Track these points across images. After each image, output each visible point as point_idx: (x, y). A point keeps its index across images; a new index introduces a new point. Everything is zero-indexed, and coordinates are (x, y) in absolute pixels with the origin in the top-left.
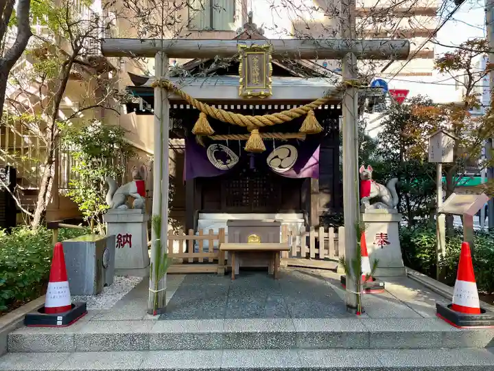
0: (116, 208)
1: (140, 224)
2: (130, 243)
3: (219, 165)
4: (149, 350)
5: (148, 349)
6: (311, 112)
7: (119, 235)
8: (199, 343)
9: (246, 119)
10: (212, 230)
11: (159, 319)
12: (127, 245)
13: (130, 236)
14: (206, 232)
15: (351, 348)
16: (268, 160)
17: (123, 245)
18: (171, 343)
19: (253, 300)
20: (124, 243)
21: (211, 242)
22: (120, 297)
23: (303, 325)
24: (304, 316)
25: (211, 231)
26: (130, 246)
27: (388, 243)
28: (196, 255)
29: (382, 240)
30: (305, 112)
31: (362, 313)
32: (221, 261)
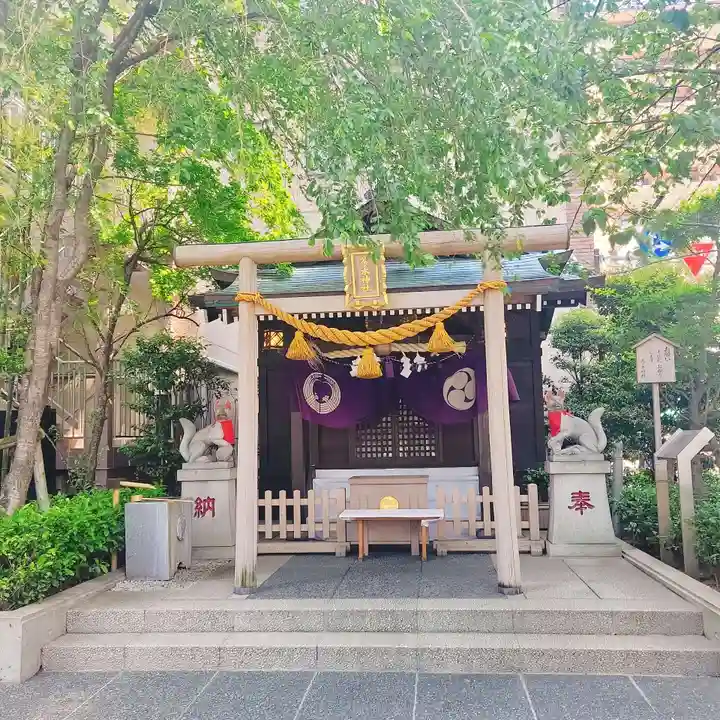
0: (194, 461)
1: (226, 483)
2: (213, 509)
5: (233, 630)
6: (440, 325)
7: (198, 499)
9: (354, 337)
11: (247, 598)
12: (209, 513)
13: (213, 500)
17: (203, 514)
20: (206, 510)
26: (213, 515)
27: (591, 506)
28: (304, 528)
29: (582, 501)
30: (432, 325)
31: (517, 593)
32: (341, 536)
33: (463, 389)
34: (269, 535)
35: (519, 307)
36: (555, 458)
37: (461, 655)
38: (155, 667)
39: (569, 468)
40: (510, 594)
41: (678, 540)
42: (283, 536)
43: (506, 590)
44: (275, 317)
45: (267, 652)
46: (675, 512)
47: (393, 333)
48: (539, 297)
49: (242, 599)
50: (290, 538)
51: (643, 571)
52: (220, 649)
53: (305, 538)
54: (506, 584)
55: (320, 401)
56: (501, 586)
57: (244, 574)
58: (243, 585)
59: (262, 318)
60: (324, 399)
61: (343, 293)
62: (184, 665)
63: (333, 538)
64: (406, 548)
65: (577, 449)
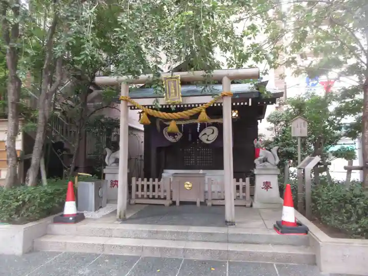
0: (110, 165)
3: (171, 139)
6: (204, 110)
7: (112, 180)
12: (116, 186)
13: (117, 181)
16: (200, 136)
17: (113, 186)
22: (109, 212)
26: (117, 188)
27: (271, 188)
28: (154, 194)
29: (267, 185)
30: (200, 110)
31: (232, 225)
32: (168, 197)
34: (140, 196)
35: (242, 104)
36: (257, 167)
37: (202, 252)
38: (77, 251)
39: (263, 172)
40: (230, 225)
41: (305, 204)
42: (145, 196)
43: (228, 224)
45: (121, 247)
46: (304, 190)
47: (184, 114)
48: (250, 100)
49: (118, 224)
50: (148, 197)
52: (103, 245)
53: (154, 198)
54: (228, 220)
56: (226, 222)
57: (120, 213)
58: (120, 217)
61: (164, 97)
62: (88, 251)
63: (165, 198)
64: (195, 203)
65: (267, 164)
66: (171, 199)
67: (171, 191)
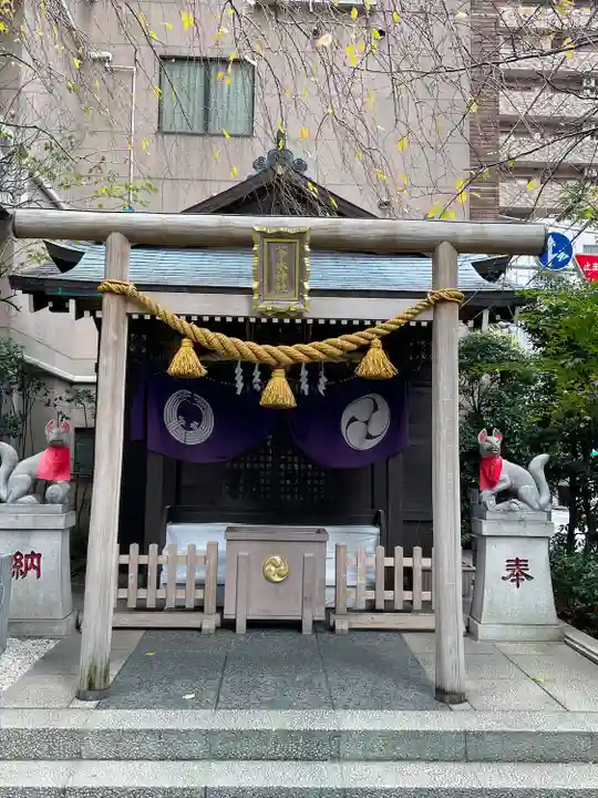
0: (15, 500)
1: (60, 533)
2: (38, 569)
4: (81, 758)
5: (79, 757)
7: (18, 553)
8: (169, 747)
9: (263, 351)
10: (194, 546)
11: (97, 707)
12: (32, 573)
13: (39, 556)
14: (182, 550)
15: (434, 760)
17: (24, 574)
18: (120, 746)
19: (268, 679)
20: (27, 569)
21: (191, 571)
23: (355, 721)
24: (357, 707)
25: (192, 548)
26: (39, 576)
27: (529, 578)
28: (160, 594)
29: (519, 571)
30: (366, 342)
31: (460, 701)
32: (210, 605)
33: (367, 422)
39: (507, 529)
40: (454, 702)
42: (132, 604)
43: (447, 698)
44: (153, 317)
47: (315, 350)
51: (586, 656)
52: (65, 790)
54: (450, 688)
55: (187, 427)
57: (93, 672)
58: (91, 687)
59: (135, 317)
60: (192, 425)
63: (199, 608)
64: (296, 626)
65: (515, 504)
66: (220, 609)
67: (221, 586)
